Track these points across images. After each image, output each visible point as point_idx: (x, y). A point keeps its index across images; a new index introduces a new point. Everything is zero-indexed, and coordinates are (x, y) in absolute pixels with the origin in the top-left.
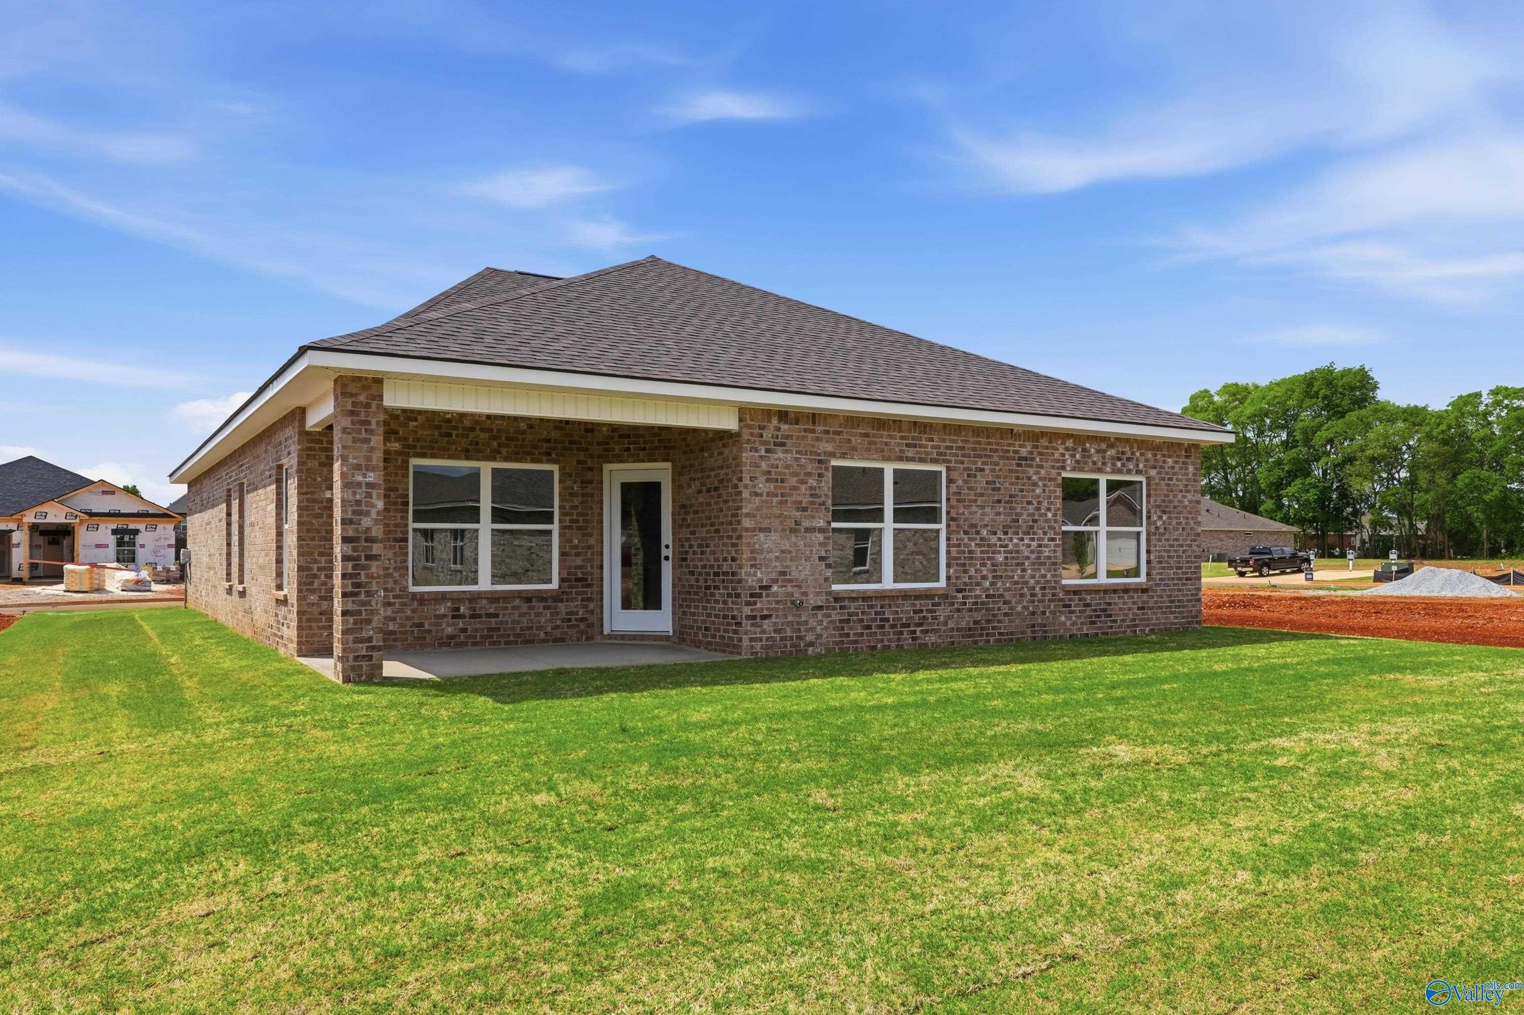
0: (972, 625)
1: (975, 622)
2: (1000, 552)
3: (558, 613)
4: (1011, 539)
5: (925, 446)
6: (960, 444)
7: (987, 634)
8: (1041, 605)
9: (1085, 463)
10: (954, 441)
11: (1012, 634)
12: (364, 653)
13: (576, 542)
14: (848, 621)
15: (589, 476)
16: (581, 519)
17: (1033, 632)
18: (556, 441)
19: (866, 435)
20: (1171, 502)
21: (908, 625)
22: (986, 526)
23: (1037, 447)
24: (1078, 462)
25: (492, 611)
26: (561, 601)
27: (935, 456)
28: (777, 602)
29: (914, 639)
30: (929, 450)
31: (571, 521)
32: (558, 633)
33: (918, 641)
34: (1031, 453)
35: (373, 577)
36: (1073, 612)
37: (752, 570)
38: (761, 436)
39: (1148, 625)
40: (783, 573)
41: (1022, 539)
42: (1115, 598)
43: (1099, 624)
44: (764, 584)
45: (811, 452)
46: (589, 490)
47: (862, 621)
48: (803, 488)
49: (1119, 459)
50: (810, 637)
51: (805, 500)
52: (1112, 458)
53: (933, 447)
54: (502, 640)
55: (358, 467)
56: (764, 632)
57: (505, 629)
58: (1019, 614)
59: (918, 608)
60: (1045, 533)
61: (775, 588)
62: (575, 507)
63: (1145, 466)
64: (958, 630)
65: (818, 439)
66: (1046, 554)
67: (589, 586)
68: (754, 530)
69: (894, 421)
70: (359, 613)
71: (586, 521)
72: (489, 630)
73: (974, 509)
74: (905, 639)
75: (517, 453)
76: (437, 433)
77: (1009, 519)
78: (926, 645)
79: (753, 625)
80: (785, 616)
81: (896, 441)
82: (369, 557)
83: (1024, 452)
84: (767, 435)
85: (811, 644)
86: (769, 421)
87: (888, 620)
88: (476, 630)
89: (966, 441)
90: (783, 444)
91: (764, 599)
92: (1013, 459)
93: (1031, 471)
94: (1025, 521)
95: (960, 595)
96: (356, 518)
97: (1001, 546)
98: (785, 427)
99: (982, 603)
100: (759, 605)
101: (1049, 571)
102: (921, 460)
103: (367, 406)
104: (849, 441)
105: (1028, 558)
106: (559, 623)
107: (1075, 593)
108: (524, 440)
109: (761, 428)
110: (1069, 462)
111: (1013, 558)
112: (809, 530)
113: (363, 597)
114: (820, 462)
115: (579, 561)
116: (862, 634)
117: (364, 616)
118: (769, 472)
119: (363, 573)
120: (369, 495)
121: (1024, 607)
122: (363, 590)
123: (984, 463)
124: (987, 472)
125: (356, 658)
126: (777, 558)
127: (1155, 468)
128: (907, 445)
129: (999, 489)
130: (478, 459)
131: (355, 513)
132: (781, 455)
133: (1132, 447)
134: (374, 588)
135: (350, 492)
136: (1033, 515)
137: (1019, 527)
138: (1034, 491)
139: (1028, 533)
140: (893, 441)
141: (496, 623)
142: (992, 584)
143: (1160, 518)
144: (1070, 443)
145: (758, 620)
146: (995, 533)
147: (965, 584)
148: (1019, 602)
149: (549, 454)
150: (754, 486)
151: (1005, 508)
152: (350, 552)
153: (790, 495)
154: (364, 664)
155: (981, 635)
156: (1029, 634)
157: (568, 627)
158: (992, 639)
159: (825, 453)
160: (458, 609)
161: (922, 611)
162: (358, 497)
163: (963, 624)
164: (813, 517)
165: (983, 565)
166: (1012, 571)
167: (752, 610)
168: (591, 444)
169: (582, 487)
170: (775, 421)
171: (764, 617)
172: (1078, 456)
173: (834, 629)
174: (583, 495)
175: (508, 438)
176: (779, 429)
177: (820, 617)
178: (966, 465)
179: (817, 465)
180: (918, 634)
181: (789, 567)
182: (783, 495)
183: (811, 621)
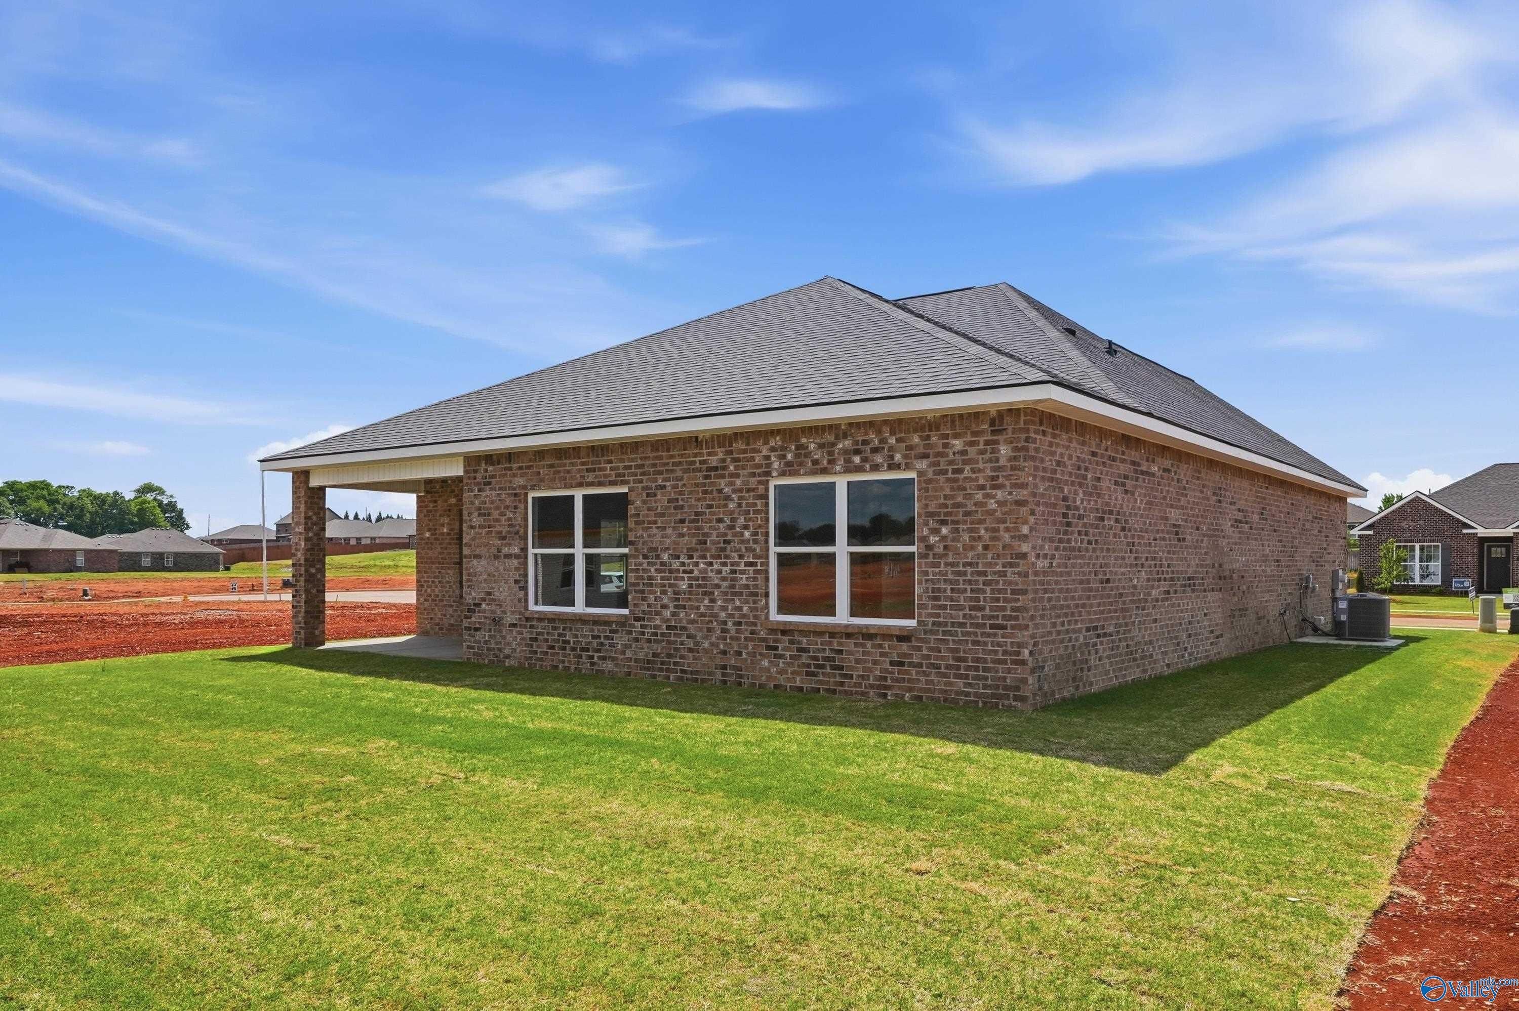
0: (650, 657)
1: (654, 655)
2: (683, 579)
4: (697, 564)
5: (605, 469)
6: (640, 462)
7: (668, 670)
8: (735, 644)
9: (801, 464)
10: (633, 460)
11: (697, 672)
12: (298, 630)
14: (536, 640)
17: (724, 675)
19: (552, 466)
20: (958, 505)
21: (588, 650)
22: (668, 549)
23: (731, 452)
24: (789, 464)
27: (613, 478)
28: (485, 618)
29: (592, 664)
30: (608, 472)
33: (595, 667)
34: (724, 461)
35: (301, 587)
36: (781, 656)
37: (469, 590)
38: (475, 478)
39: (910, 690)
40: (489, 594)
41: (711, 564)
42: (849, 645)
43: (821, 678)
44: (477, 601)
45: (509, 488)
47: (547, 640)
49: (857, 452)
50: (507, 651)
51: (505, 530)
52: (845, 452)
53: (612, 469)
56: (477, 642)
58: (705, 650)
59: (596, 633)
60: (741, 557)
61: (484, 606)
63: (905, 457)
64: (636, 660)
65: (514, 475)
66: (744, 582)
68: (470, 557)
69: (574, 448)
73: (655, 531)
74: (584, 663)
77: (694, 540)
78: (603, 672)
79: (469, 635)
80: (491, 630)
81: (576, 468)
83: (714, 461)
84: (479, 477)
85: (508, 657)
86: (481, 464)
87: (568, 642)
89: (646, 458)
90: (489, 483)
91: (477, 614)
92: (700, 470)
93: (723, 482)
94: (714, 543)
95: (638, 624)
97: (685, 572)
98: (490, 468)
99: (663, 634)
100: (473, 619)
101: (747, 602)
102: (600, 484)
104: (539, 473)
105: (718, 586)
107: (784, 632)
109: (476, 471)
110: (776, 465)
111: (699, 586)
112: (508, 556)
113: (298, 598)
114: (516, 495)
116: (547, 654)
117: (298, 609)
118: (480, 508)
119: (298, 584)
121: (712, 644)
123: (664, 480)
124: (669, 489)
125: (295, 633)
126: (485, 580)
127: (925, 456)
128: (588, 470)
129: (682, 507)
133: (879, 432)
134: (301, 593)
136: (726, 535)
137: (707, 550)
138: (726, 506)
139: (719, 557)
140: (575, 468)
142: (674, 614)
143: (936, 531)
144: (776, 441)
145: (473, 631)
146: (678, 557)
147: (644, 612)
148: (706, 638)
150: (471, 521)
151: (689, 528)
153: (495, 526)
154: (298, 636)
155: (661, 670)
156: (718, 675)
158: (672, 676)
159: (524, 487)
161: (599, 637)
162: (296, 540)
163: (641, 656)
164: (510, 545)
165: (664, 592)
166: (697, 600)
167: (468, 623)
170: (484, 464)
171: (476, 629)
172: (789, 456)
173: (525, 646)
176: (486, 471)
177: (514, 634)
178: (644, 484)
179: (513, 498)
180: (596, 659)
181: (493, 588)
182: (489, 527)
183: (508, 636)
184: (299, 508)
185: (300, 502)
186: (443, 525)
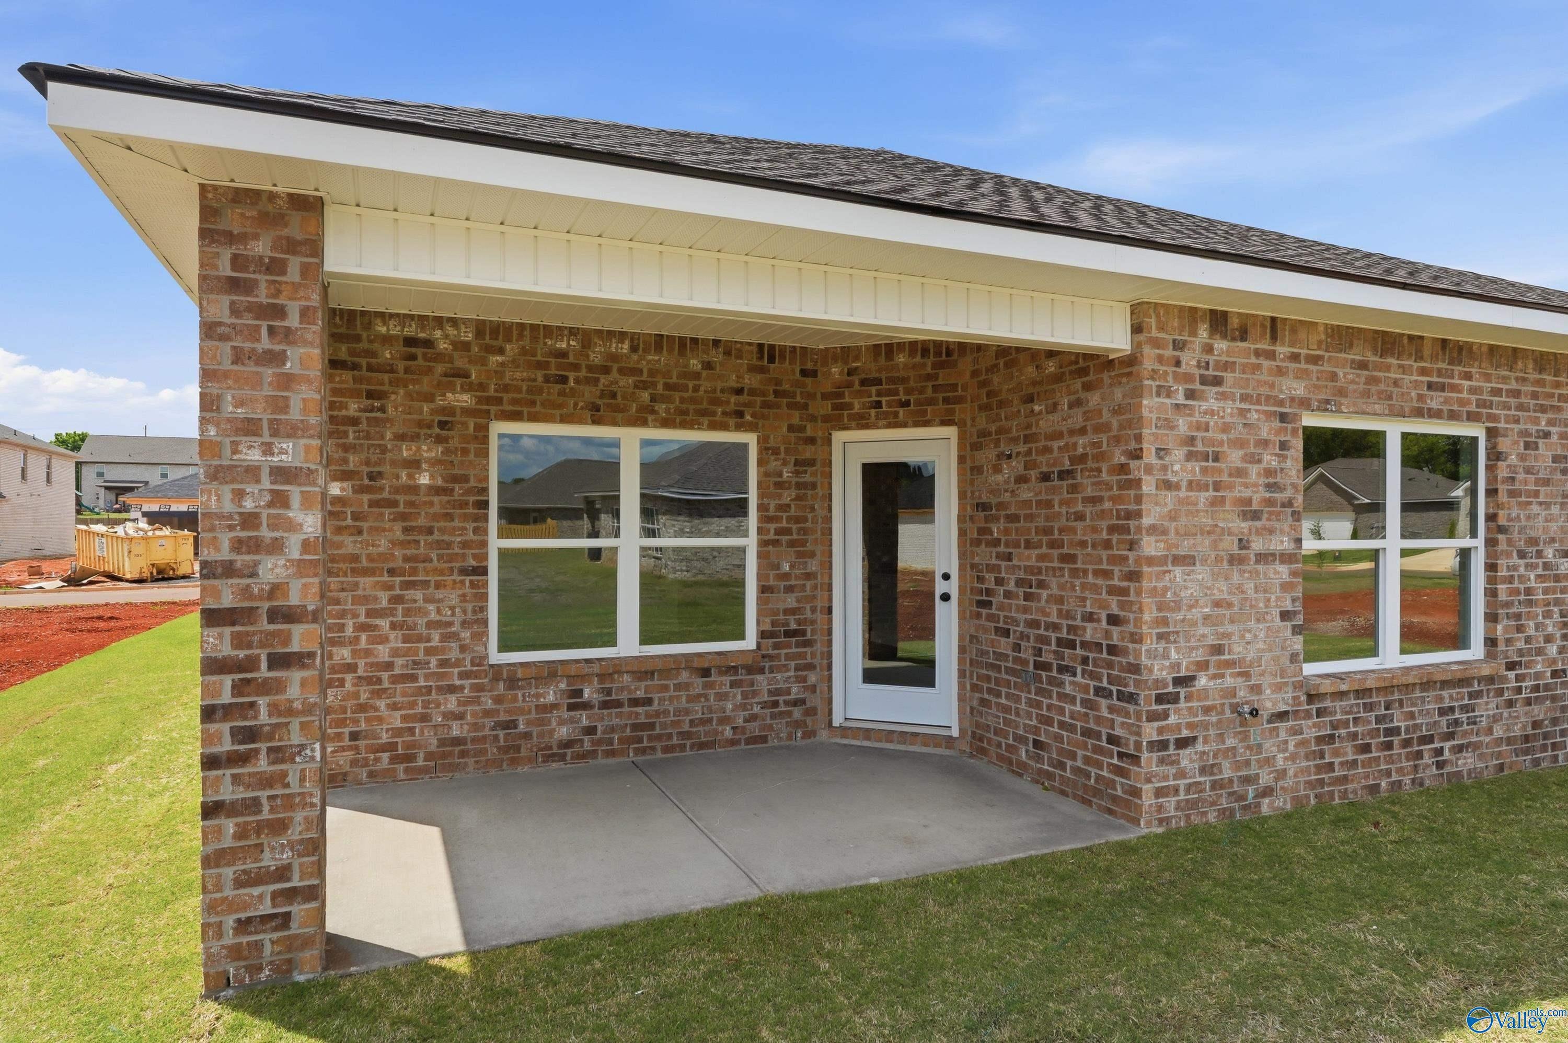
0: (1530, 728)
1: (1536, 724)
3: (755, 693)
5: (1459, 389)
6: (1515, 385)
10: (1505, 379)
12: (266, 908)
13: (786, 567)
14: (1331, 738)
15: (808, 452)
16: (794, 527)
18: (752, 392)
19: (1363, 365)
21: (1429, 739)
22: (1554, 540)
25: (640, 694)
26: (761, 671)
27: (1473, 408)
28: (1207, 710)
29: (1440, 765)
30: (1465, 395)
31: (778, 532)
32: (754, 728)
33: (1448, 769)
35: (291, 712)
37: (1161, 647)
38: (1178, 363)
40: (1218, 650)
44: (1183, 673)
45: (1268, 398)
46: (807, 478)
47: (1354, 736)
48: (1254, 471)
50: (1266, 779)
51: (1258, 496)
53: (1472, 391)
54: (659, 745)
55: (249, 428)
56: (1182, 774)
57: (664, 726)
59: (1447, 704)
61: (1202, 681)
62: (785, 508)
64: (1509, 741)
65: (1280, 372)
67: (808, 643)
68: (1162, 561)
70: (254, 805)
71: (804, 531)
72: (636, 727)
73: (1535, 508)
74: (1426, 766)
75: (685, 413)
76: (540, 375)
79: (1161, 761)
80: (1221, 737)
81: (1412, 378)
82: (280, 661)
84: (1190, 360)
85: (1267, 792)
86: (1193, 333)
87: (1395, 731)
88: (612, 729)
89: (1524, 380)
90: (1217, 381)
91: (1182, 704)
95: (1510, 674)
96: (241, 559)
98: (1221, 345)
99: (1545, 687)
100: (1172, 719)
102: (1453, 416)
103: (275, 267)
104: (1334, 377)
106: (757, 709)
108: (696, 389)
109: (1178, 346)
112: (1262, 558)
113: (263, 764)
114: (1283, 417)
115: (791, 601)
116: (1354, 764)
117: (266, 814)
118: (1191, 440)
119: (262, 702)
120: (280, 500)
122: (263, 746)
123: (1548, 422)
124: (1554, 439)
125: (243, 925)
126: (1206, 618)
128: (1430, 386)
130: (615, 423)
131: (238, 545)
132: (1213, 404)
134: (296, 738)
135: (227, 491)
140: (1407, 378)
141: (648, 715)
142: (1561, 650)
145: (1172, 750)
147: (1520, 652)
149: (740, 414)
150: (1164, 468)
152: (226, 650)
153: (1231, 487)
154: (267, 937)
157: (773, 716)
159: (1292, 399)
160: (579, 693)
161: (1452, 709)
162: (248, 505)
163: (1517, 730)
164: (1271, 531)
165: (1549, 614)
167: (1160, 731)
168: (812, 396)
169: (797, 473)
170: (1203, 332)
171: (1183, 743)
173: (1307, 758)
174: (799, 486)
175: (667, 386)
176: (1209, 349)
177: (1283, 735)
178: (1522, 426)
179: (1277, 424)
180: (1447, 754)
181: (1228, 636)
182: (1217, 486)
183: (1267, 745)
184: (277, 358)
185: (288, 335)
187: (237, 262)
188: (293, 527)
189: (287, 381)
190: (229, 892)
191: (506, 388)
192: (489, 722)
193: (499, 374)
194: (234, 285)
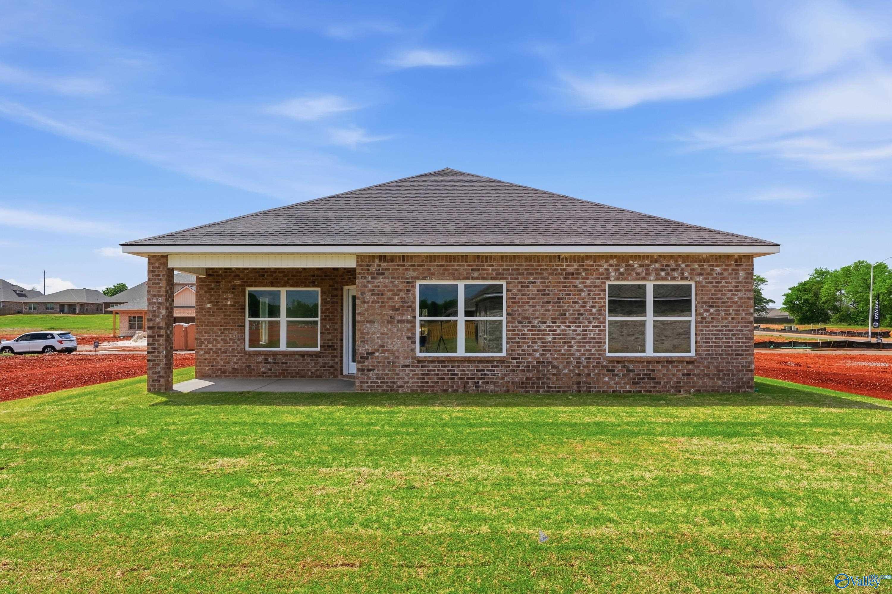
0: (524, 380)
1: (527, 379)
2: (549, 335)
3: (318, 363)
4: (559, 327)
5: (488, 270)
6: (515, 267)
7: (537, 387)
8: (586, 370)
9: (629, 274)
10: (510, 266)
11: (559, 387)
12: (156, 379)
13: (328, 327)
14: (428, 374)
15: (335, 293)
16: (331, 315)
17: (578, 387)
18: (318, 276)
19: (442, 266)
20: (719, 298)
21: (473, 379)
22: (538, 318)
23: (583, 266)
24: (621, 274)
25: (284, 361)
26: (320, 357)
28: (379, 362)
29: (477, 387)
30: (490, 272)
31: (325, 316)
32: (318, 373)
33: (481, 389)
34: (578, 270)
35: (161, 345)
36: (616, 375)
37: (362, 344)
38: (368, 270)
39: (693, 387)
40: (383, 346)
41: (569, 326)
42: (660, 367)
43: (642, 385)
44: (370, 351)
45: (402, 277)
46: (335, 300)
47: (438, 374)
48: (396, 298)
49: (663, 270)
50: (400, 383)
51: (398, 304)
52: (656, 270)
53: (493, 270)
54: (289, 375)
55: (154, 296)
56: (370, 378)
57: (291, 370)
58: (565, 375)
59: (481, 368)
60: (590, 322)
61: (377, 354)
62: (328, 309)
63: (690, 274)
64: (513, 383)
65: (407, 270)
66: (592, 336)
67: (335, 349)
68: (363, 322)
69: (462, 256)
70: (155, 360)
71: (334, 316)
72: (283, 370)
73: (527, 307)
74: (470, 387)
75: (297, 283)
76: (257, 275)
77: (557, 313)
78: (486, 391)
79: (362, 374)
80: (384, 370)
81: (464, 268)
82: (159, 336)
83: (571, 270)
84: (372, 269)
85: (401, 387)
86: (373, 262)
87: (457, 375)
88: (276, 370)
89: (521, 265)
90: (383, 274)
91: (370, 360)
92: (561, 274)
93: (577, 282)
94: (570, 315)
95: (515, 361)
96: (153, 318)
97: (551, 331)
98: (384, 264)
99: (533, 367)
100: (366, 364)
101: (594, 347)
102: (484, 279)
103: (159, 268)
104: (430, 270)
105: (574, 339)
106: (318, 368)
107: (618, 362)
108: (301, 276)
109: (370, 265)
110: (613, 274)
111: (561, 339)
112: (400, 322)
113: (156, 354)
114: (408, 282)
115: (330, 337)
116: (437, 382)
117: (157, 362)
118: (373, 290)
119: (156, 343)
120: (159, 308)
121: (570, 371)
122: (156, 350)
123: (535, 278)
124: (538, 284)
125: (153, 381)
126: (378, 338)
127: (701, 274)
128: (472, 270)
129: (548, 294)
130: (277, 286)
131: (153, 316)
132: (382, 280)
133: (676, 261)
134: (161, 350)
135: (151, 306)
136: (579, 310)
137: (566, 318)
138: (580, 294)
139: (575, 322)
140: (462, 268)
141: (286, 367)
142: (542, 355)
143: (707, 311)
144: (613, 262)
145: (366, 371)
146: (545, 323)
147: (519, 354)
148: (566, 367)
149: (314, 282)
150: (364, 298)
151: (553, 306)
152: (151, 334)
153: (388, 302)
154: (157, 383)
155: (533, 387)
156: (575, 387)
157: (324, 370)
158: (541, 390)
159: (412, 278)
160: (267, 359)
161: (483, 370)
162: (154, 309)
163: (517, 380)
164: (403, 314)
165: (535, 343)
166: (559, 347)
167: (362, 366)
168: (337, 276)
169: (332, 299)
170: (377, 261)
171: (369, 370)
172: (622, 270)
173: (417, 379)
174: (333, 303)
175: (292, 276)
176: (380, 265)
177: (407, 371)
178: (520, 280)
179: (406, 284)
180: (480, 384)
181: (387, 343)
182: (382, 302)
183: (401, 374)
184: (159, 284)
185: (160, 279)
186: (226, 299)
187: (153, 267)
188: (161, 313)
189: (160, 288)
190: (151, 375)
191: (249, 279)
192: (244, 365)
193: (247, 275)
194: (153, 271)
